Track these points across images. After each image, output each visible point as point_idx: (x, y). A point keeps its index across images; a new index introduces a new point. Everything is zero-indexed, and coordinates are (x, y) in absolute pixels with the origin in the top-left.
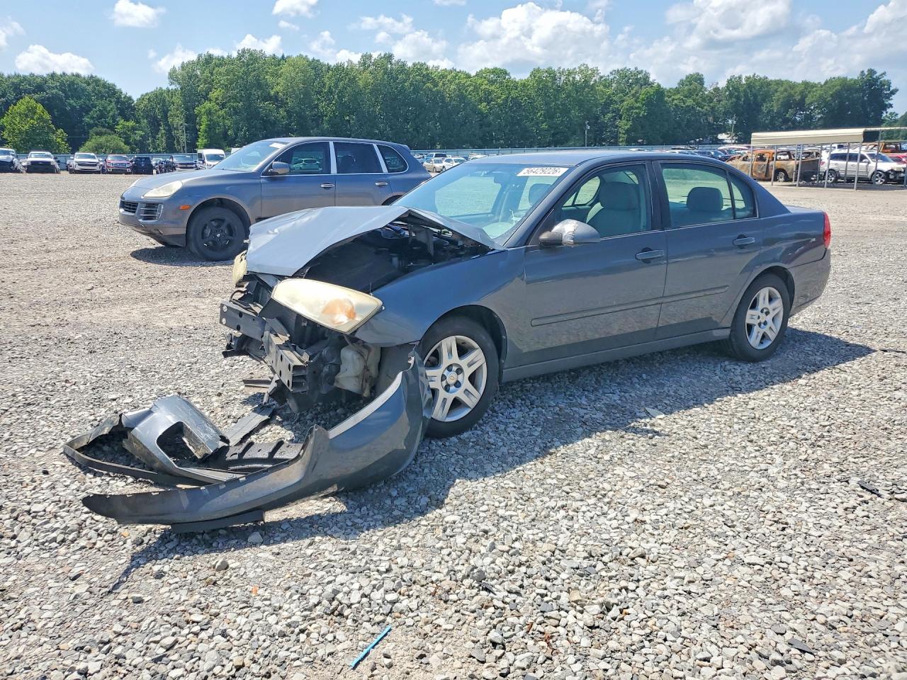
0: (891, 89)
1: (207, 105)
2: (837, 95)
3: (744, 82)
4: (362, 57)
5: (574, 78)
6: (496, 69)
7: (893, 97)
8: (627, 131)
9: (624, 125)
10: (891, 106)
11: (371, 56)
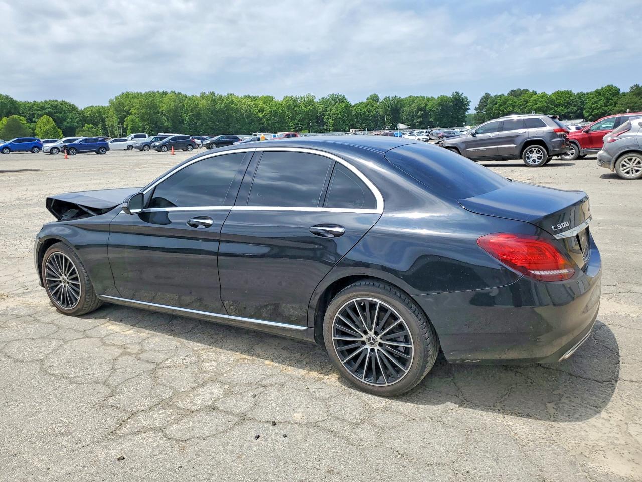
0: (468, 101)
1: (130, 117)
2: (440, 104)
3: (391, 99)
4: (201, 94)
5: (304, 101)
6: (267, 96)
7: (470, 105)
8: (333, 126)
9: (331, 122)
10: (469, 109)
11: (205, 93)
